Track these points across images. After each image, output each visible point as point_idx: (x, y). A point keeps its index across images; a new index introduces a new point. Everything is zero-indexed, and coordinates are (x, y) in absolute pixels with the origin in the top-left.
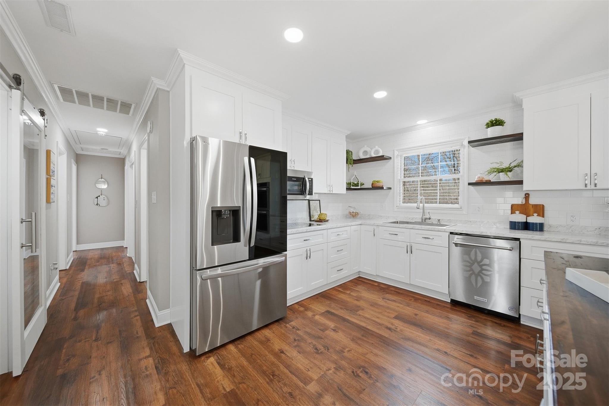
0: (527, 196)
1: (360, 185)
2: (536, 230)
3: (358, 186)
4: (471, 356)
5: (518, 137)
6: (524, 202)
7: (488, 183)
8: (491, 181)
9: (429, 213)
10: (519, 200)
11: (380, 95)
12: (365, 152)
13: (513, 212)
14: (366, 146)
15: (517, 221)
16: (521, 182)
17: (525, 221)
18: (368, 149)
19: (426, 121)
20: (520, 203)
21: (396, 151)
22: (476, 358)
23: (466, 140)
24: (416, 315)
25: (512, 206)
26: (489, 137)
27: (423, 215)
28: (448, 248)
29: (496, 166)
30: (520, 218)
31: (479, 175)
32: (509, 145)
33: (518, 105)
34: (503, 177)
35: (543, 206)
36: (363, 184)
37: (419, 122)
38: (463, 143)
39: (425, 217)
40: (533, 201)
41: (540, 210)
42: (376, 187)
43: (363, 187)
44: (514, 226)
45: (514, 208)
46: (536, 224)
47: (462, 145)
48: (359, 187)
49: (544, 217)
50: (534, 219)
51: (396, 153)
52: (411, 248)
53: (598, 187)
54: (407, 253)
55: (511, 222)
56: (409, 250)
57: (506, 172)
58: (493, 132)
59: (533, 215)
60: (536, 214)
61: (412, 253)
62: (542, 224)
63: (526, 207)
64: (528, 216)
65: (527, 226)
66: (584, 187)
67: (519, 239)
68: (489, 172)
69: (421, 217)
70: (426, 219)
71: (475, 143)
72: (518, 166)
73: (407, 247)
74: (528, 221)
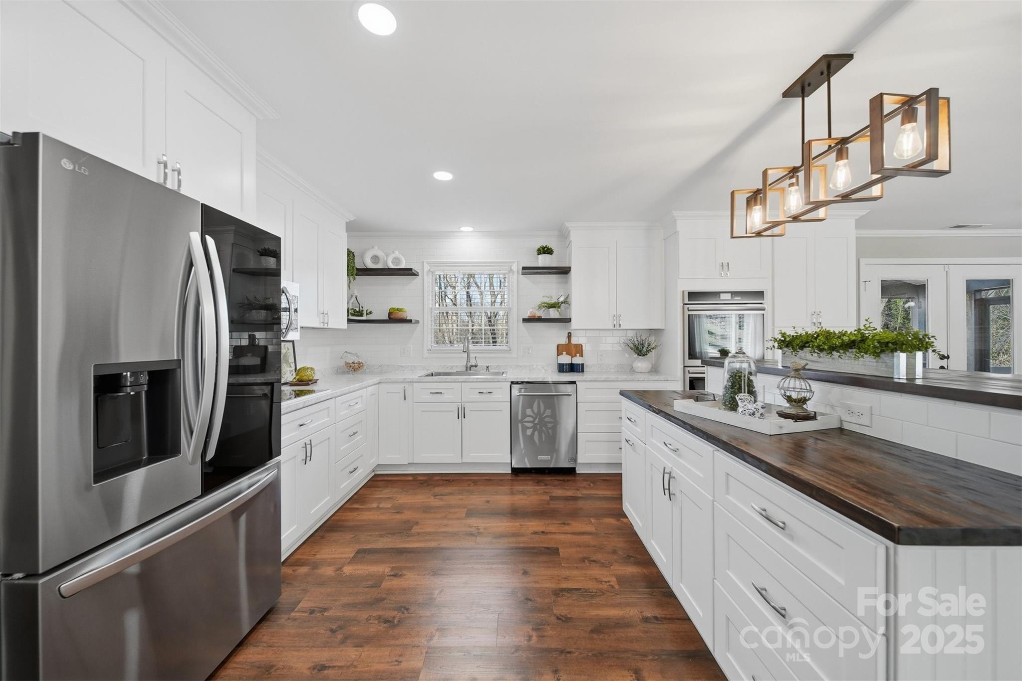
0: (569, 336)
1: (365, 313)
2: (579, 372)
3: (362, 315)
4: (564, 524)
5: (564, 271)
6: (567, 343)
7: (539, 320)
8: (543, 317)
9: (475, 358)
10: (563, 341)
11: (443, 176)
12: (375, 259)
13: (559, 353)
14: (376, 247)
15: (565, 363)
16: (569, 320)
17: (570, 362)
18: (380, 254)
19: (471, 229)
20: (564, 343)
21: (426, 264)
22: (568, 524)
23: (515, 264)
24: (488, 502)
25: (558, 346)
26: (540, 265)
27: (467, 361)
28: (510, 403)
29: (547, 300)
30: (565, 359)
31: (531, 310)
32: (554, 278)
33: (564, 235)
34: (553, 313)
35: (582, 345)
36: (371, 313)
37: (463, 229)
38: (512, 268)
39: (470, 364)
40: (574, 341)
41: (579, 350)
42: (395, 318)
43: (371, 317)
44: (562, 368)
45: (560, 350)
46: (579, 364)
47: (511, 270)
48: (364, 318)
49: (582, 356)
50: (577, 360)
51: (427, 268)
52: (464, 408)
53: (622, 328)
54: (458, 418)
55: (559, 364)
56: (462, 413)
57: (555, 307)
58: (544, 261)
59: (576, 356)
60: (578, 355)
61: (464, 418)
62: (583, 365)
63: (569, 348)
64: (572, 357)
65: (573, 368)
66: (612, 327)
67: (574, 383)
68: (540, 307)
69: (465, 364)
70: (472, 366)
71: (528, 270)
72: (564, 302)
73: (458, 408)
74: (573, 362)
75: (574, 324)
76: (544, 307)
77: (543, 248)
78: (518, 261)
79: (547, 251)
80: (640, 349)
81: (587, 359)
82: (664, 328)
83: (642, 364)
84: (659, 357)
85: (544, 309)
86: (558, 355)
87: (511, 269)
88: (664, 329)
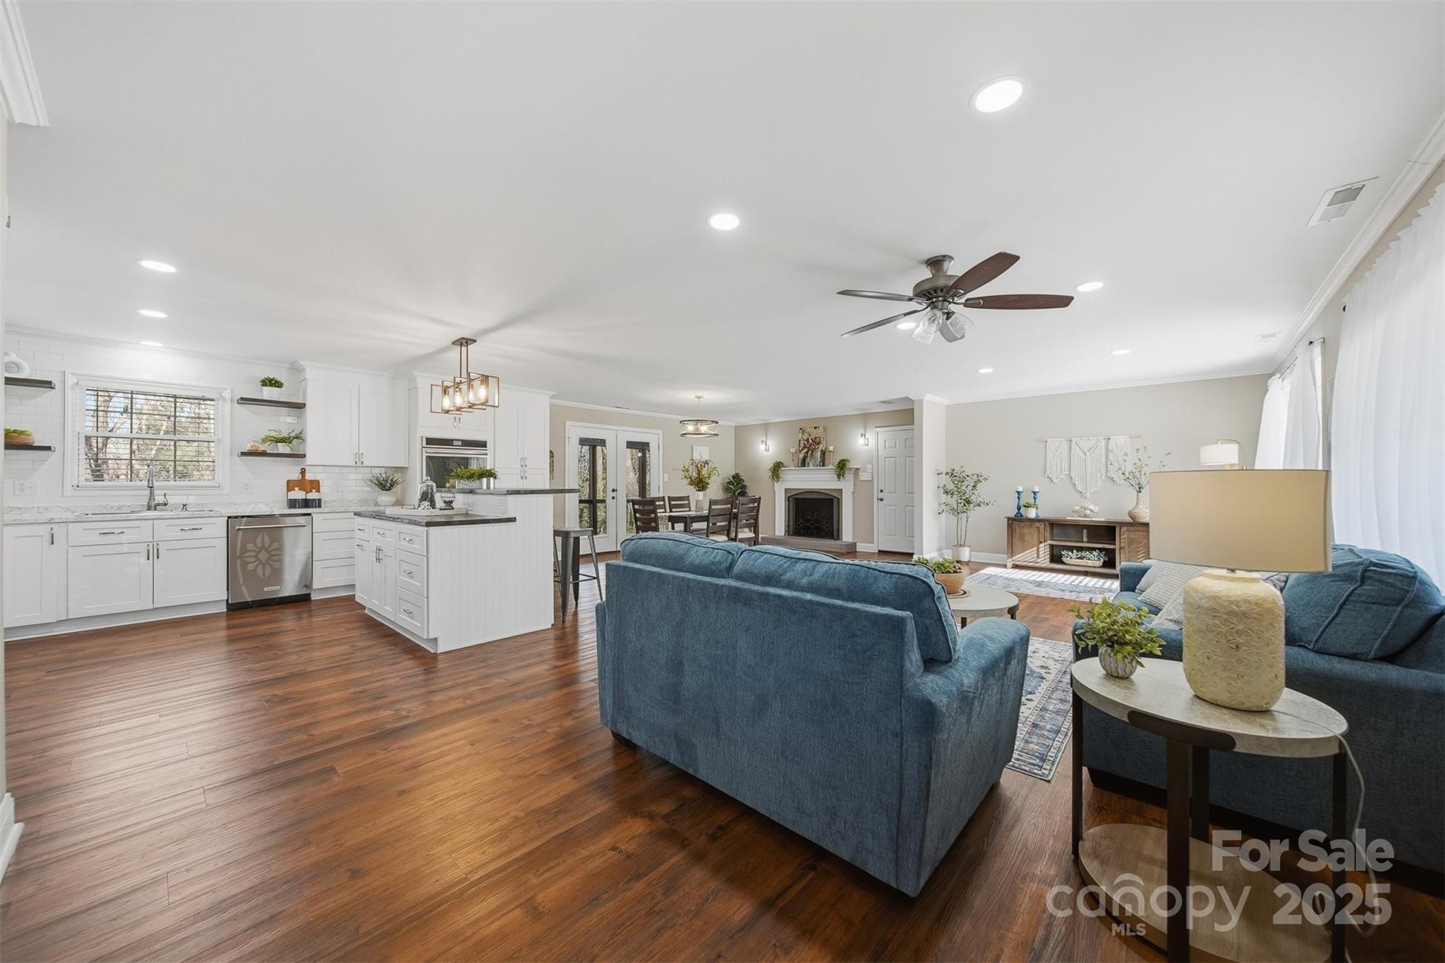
0: (303, 472)
2: (316, 506)
5: (297, 406)
6: (300, 478)
7: (264, 454)
8: (268, 451)
10: (296, 476)
13: (290, 489)
15: (297, 498)
16: (304, 456)
17: (304, 498)
19: (161, 345)
20: (297, 479)
21: (68, 374)
23: (228, 391)
25: (288, 482)
26: (264, 397)
27: (150, 499)
28: (226, 539)
29: (275, 434)
30: (298, 494)
31: (252, 443)
32: (282, 411)
33: (296, 369)
34: (282, 448)
35: (319, 482)
37: (142, 343)
38: (223, 394)
39: (156, 501)
40: (309, 476)
41: (315, 485)
42: (16, 445)
44: (293, 504)
45: (290, 485)
46: (315, 499)
49: (319, 492)
50: (313, 495)
52: (158, 550)
53: (364, 465)
54: (148, 559)
55: (290, 500)
56: (153, 553)
57: (286, 442)
58: (269, 393)
59: (311, 491)
60: (314, 491)
61: (158, 558)
62: (320, 500)
63: (303, 483)
64: (307, 493)
65: (306, 503)
66: (354, 464)
67: (310, 514)
68: (264, 441)
69: (146, 504)
70: (159, 505)
71: (244, 400)
72: (297, 437)
73: (148, 550)
74: (308, 498)
75: (309, 460)
76: (271, 440)
77: (270, 380)
78: (232, 389)
79: (274, 384)
80: (385, 485)
81: (325, 493)
82: (407, 466)
83: (385, 498)
84: (404, 492)
85: (269, 443)
86: (288, 491)
87: (221, 396)
88: (407, 468)
